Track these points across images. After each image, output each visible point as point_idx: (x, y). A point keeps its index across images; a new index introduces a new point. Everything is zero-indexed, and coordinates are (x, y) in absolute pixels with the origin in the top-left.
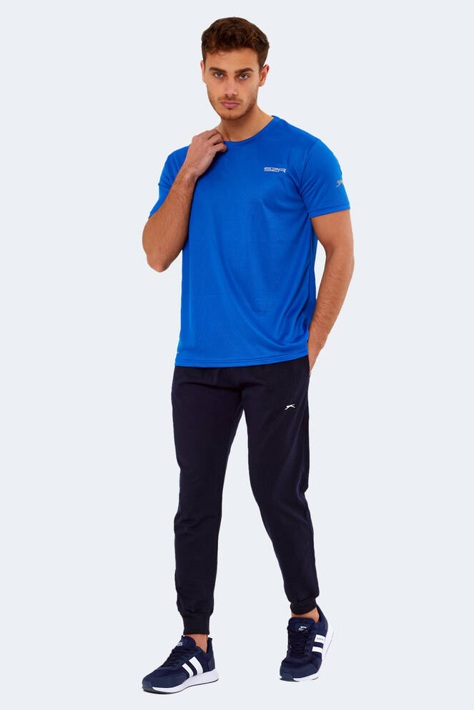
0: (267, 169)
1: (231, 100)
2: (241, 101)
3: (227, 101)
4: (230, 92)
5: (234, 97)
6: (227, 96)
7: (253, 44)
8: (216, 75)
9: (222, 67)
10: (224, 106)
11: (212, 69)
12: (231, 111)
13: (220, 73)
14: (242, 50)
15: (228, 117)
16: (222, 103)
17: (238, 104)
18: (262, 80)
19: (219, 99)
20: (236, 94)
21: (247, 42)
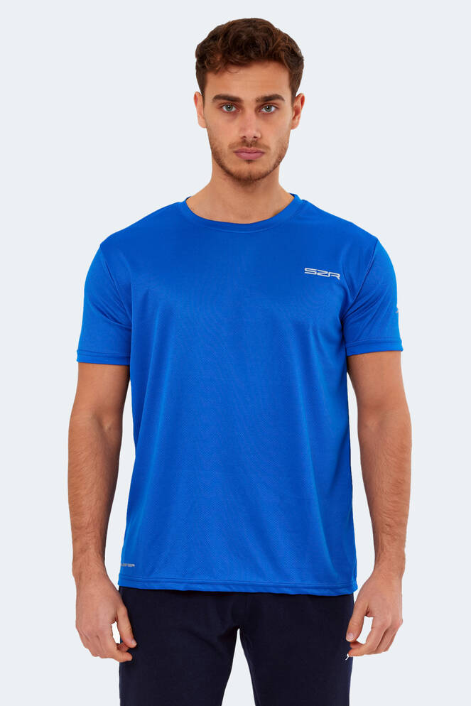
0: (308, 271)
1: (251, 146)
2: (268, 148)
3: (245, 147)
4: (251, 133)
5: (256, 142)
6: (244, 141)
7: (283, 55)
8: (224, 108)
9: (234, 93)
10: (240, 157)
11: (218, 97)
12: (251, 165)
13: (231, 104)
14: (266, 63)
15: (246, 175)
16: (236, 152)
17: (263, 153)
18: (294, 118)
19: (231, 146)
20: (258, 135)
21: (274, 50)
